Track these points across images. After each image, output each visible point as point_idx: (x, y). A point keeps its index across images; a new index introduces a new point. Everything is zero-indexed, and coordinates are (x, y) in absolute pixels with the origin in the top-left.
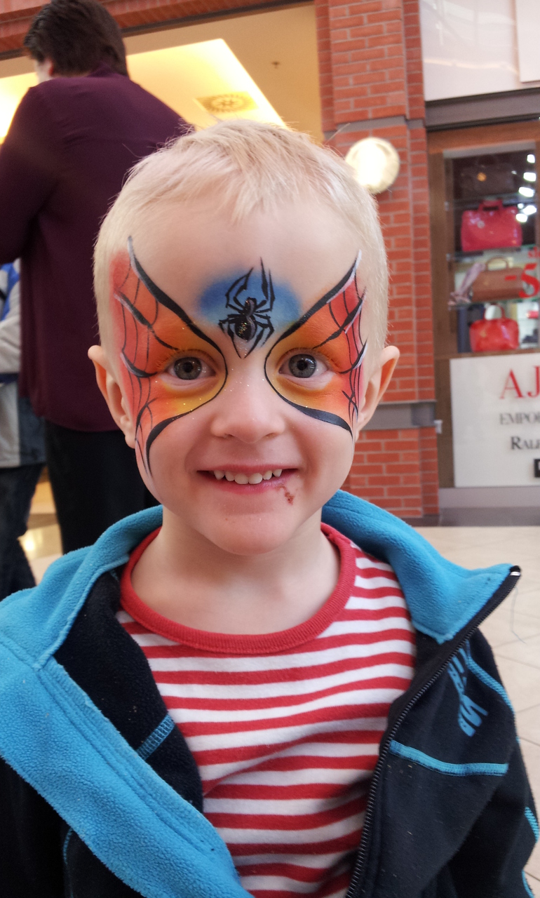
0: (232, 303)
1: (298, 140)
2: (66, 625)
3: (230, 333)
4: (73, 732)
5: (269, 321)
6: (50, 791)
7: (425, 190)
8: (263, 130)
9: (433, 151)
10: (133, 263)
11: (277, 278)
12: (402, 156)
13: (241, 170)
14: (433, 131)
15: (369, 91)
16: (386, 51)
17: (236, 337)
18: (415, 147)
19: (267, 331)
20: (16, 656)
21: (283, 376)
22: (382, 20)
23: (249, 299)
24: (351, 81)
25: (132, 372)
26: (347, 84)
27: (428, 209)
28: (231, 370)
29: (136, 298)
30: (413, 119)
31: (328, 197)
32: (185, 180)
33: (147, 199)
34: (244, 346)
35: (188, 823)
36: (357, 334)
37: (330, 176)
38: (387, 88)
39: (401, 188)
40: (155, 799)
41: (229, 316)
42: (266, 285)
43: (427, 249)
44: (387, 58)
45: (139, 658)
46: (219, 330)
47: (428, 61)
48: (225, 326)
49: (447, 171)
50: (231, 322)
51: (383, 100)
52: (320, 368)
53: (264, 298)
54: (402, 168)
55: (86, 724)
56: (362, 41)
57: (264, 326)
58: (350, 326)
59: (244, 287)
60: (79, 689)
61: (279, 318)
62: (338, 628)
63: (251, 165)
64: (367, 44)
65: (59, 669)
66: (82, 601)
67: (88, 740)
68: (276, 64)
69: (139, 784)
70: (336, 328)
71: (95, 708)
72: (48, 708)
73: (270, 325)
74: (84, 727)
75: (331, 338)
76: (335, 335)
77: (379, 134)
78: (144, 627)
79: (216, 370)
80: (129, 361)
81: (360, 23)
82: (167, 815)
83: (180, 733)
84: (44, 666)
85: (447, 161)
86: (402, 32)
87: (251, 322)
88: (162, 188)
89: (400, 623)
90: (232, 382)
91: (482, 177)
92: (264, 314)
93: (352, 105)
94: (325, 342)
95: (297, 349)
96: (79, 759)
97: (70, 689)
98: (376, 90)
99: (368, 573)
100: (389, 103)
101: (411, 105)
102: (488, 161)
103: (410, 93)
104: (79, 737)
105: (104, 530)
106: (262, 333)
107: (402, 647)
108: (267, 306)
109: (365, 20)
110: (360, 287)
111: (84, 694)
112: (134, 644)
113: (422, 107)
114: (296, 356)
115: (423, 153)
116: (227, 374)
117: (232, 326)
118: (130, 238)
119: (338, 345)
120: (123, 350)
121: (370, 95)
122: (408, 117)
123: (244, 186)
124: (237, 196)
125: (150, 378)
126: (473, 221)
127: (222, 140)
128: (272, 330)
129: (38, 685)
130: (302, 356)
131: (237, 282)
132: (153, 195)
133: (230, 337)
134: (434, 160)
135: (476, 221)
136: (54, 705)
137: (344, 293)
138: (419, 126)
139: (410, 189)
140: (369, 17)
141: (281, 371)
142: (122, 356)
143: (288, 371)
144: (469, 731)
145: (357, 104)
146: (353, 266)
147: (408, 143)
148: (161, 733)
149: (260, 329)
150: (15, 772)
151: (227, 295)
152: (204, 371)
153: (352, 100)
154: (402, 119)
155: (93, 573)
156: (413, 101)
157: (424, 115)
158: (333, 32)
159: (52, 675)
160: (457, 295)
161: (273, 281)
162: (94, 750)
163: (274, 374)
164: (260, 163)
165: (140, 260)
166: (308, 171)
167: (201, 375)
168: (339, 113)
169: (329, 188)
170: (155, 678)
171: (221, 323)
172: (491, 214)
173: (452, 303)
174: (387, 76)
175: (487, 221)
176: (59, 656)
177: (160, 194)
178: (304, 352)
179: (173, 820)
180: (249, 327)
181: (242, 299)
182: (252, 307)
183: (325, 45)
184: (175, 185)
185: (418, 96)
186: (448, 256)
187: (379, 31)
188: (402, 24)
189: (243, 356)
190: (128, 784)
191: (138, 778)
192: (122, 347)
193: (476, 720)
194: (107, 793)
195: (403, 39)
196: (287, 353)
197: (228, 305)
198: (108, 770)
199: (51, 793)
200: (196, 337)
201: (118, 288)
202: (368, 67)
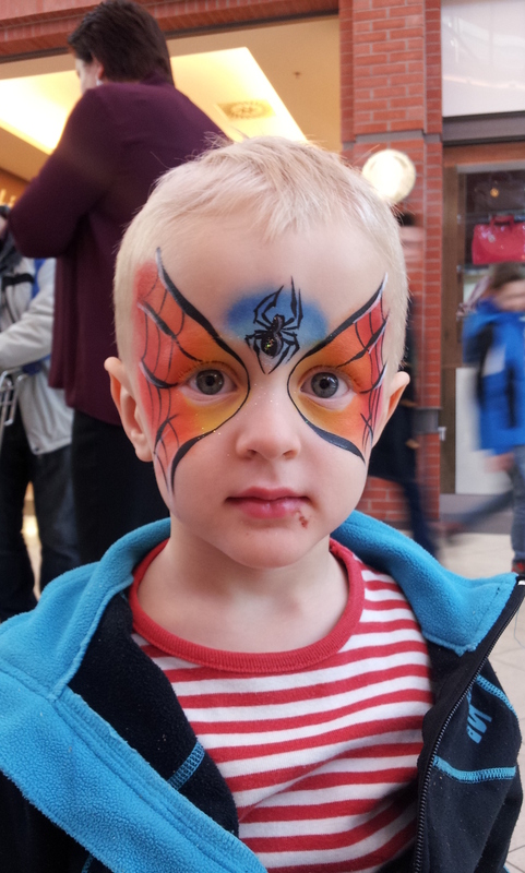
0: (260, 319)
1: (329, 159)
2: (79, 650)
3: (256, 349)
4: (100, 766)
5: (296, 339)
6: (80, 830)
7: (439, 203)
8: (294, 148)
9: (447, 165)
10: (161, 275)
11: (306, 298)
12: (418, 169)
13: (275, 189)
14: (450, 146)
15: (389, 104)
16: (407, 67)
17: (262, 352)
18: (431, 160)
19: (293, 348)
20: (26, 686)
21: (304, 394)
22: (402, 36)
23: (277, 315)
24: (372, 94)
25: (151, 381)
26: (368, 97)
27: (441, 221)
28: (254, 385)
29: (161, 308)
30: (430, 134)
31: (360, 221)
32: (218, 196)
33: (176, 214)
34: (269, 361)
35: (232, 855)
36: (379, 355)
37: (361, 199)
38: (406, 103)
39: (415, 200)
40: (196, 832)
41: (256, 332)
42: (295, 303)
43: (438, 261)
44: (407, 73)
45: (162, 682)
46: (246, 344)
47: (446, 78)
48: (252, 341)
49: (461, 185)
50: (257, 338)
51: (402, 114)
52: (342, 387)
53: (292, 315)
54: (418, 181)
55: (112, 756)
56: (385, 56)
57: (290, 343)
58: (373, 346)
59: (273, 304)
60: (102, 719)
61: (306, 335)
62: (356, 642)
63: (285, 184)
64: (389, 58)
65: (77, 699)
66: (94, 626)
67: (116, 774)
68: (297, 74)
69: (175, 816)
70: (361, 349)
71: (121, 739)
72: (70, 741)
73: (296, 343)
74: (111, 761)
75: (355, 358)
76: (360, 355)
77: (396, 146)
78: (161, 651)
79: (238, 384)
80: (148, 371)
81: (383, 38)
82: (209, 847)
83: (211, 759)
84: (59, 697)
85: (461, 175)
86: (424, 50)
87: (278, 339)
88: (194, 202)
89: (411, 635)
90: (255, 397)
91: (495, 193)
92: (291, 331)
93: (371, 117)
94: (348, 362)
95: (321, 366)
96: (110, 795)
97: (91, 720)
98: (396, 104)
99: (374, 586)
100: (408, 117)
101: (429, 120)
102: (500, 178)
103: (429, 109)
104: (106, 771)
105: (107, 548)
106: (288, 349)
107: (417, 658)
108: (295, 324)
109: (388, 36)
110: (385, 308)
111: (108, 724)
112: (156, 668)
113: (440, 123)
114: (318, 374)
115: (439, 167)
116: (249, 389)
117: (259, 342)
118: (158, 249)
119: (362, 366)
120: (142, 359)
121: (389, 109)
122: (426, 131)
123: (278, 205)
124: (271, 215)
125: (171, 389)
126: (484, 235)
127: (256, 157)
128: (298, 348)
129: (56, 717)
130: (324, 374)
131: (267, 298)
132: (184, 209)
133: (255, 353)
134: (449, 173)
135: (487, 235)
136: (76, 738)
137: (370, 314)
138: (436, 141)
139: (424, 200)
140: (392, 33)
141: (303, 389)
142: (141, 365)
143: (310, 390)
144: (477, 738)
145: (377, 117)
146: (380, 288)
147: (425, 156)
148: (193, 762)
149: (286, 346)
150: (40, 812)
151: (256, 311)
152: (227, 385)
153: (371, 113)
154: (420, 133)
155: (104, 595)
156: (431, 117)
157: (441, 130)
158: (355, 46)
159: (70, 706)
160: (466, 306)
161: (302, 299)
162: (124, 784)
163: (296, 392)
164: (294, 182)
165: (169, 271)
166: (341, 193)
167: (223, 389)
168: (359, 125)
169: (360, 210)
170: (181, 704)
171: (247, 338)
172: (502, 229)
173: (460, 314)
174: (407, 91)
175: (498, 235)
176: (74, 685)
177: (190, 208)
178: (327, 370)
179: (217, 853)
180: (275, 343)
181: (271, 316)
182: (280, 324)
183: (348, 59)
184: (209, 200)
185: (435, 111)
186: (458, 268)
187: (401, 47)
188: (424, 40)
189: (267, 372)
190: (164, 817)
191: (175, 810)
192: (142, 355)
193: (482, 727)
194: (144, 829)
195: (424, 56)
196: (310, 370)
197: (256, 321)
198: (142, 805)
199: (81, 832)
200: (222, 351)
201: (143, 297)
202: (389, 82)
